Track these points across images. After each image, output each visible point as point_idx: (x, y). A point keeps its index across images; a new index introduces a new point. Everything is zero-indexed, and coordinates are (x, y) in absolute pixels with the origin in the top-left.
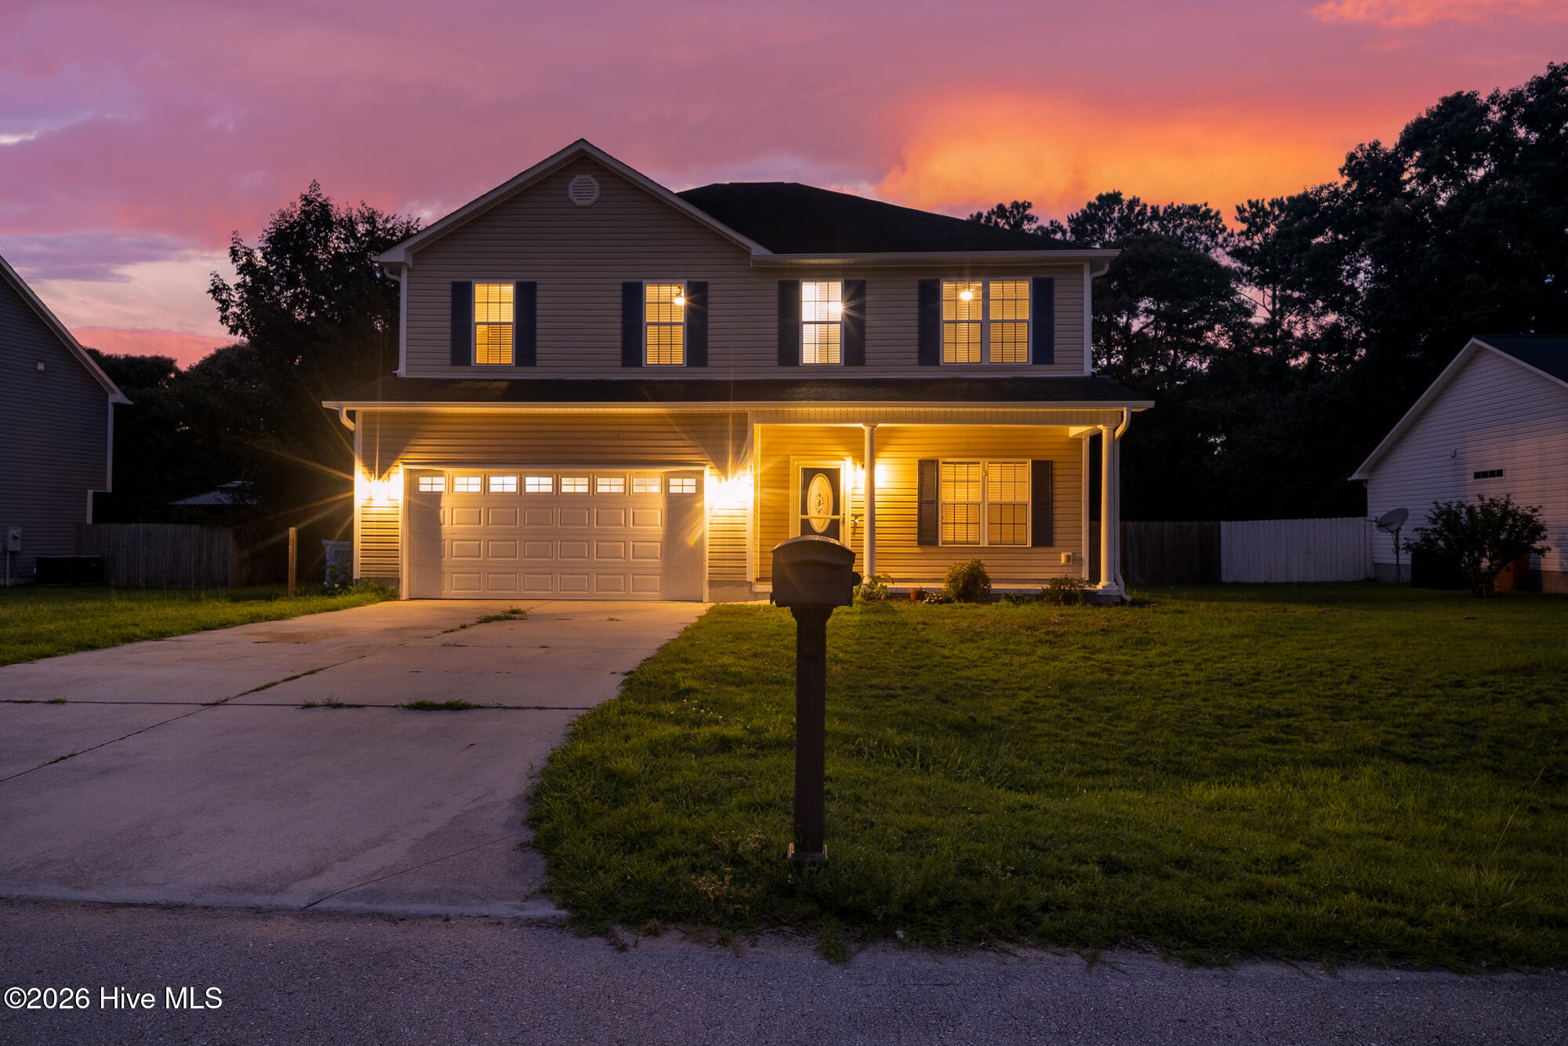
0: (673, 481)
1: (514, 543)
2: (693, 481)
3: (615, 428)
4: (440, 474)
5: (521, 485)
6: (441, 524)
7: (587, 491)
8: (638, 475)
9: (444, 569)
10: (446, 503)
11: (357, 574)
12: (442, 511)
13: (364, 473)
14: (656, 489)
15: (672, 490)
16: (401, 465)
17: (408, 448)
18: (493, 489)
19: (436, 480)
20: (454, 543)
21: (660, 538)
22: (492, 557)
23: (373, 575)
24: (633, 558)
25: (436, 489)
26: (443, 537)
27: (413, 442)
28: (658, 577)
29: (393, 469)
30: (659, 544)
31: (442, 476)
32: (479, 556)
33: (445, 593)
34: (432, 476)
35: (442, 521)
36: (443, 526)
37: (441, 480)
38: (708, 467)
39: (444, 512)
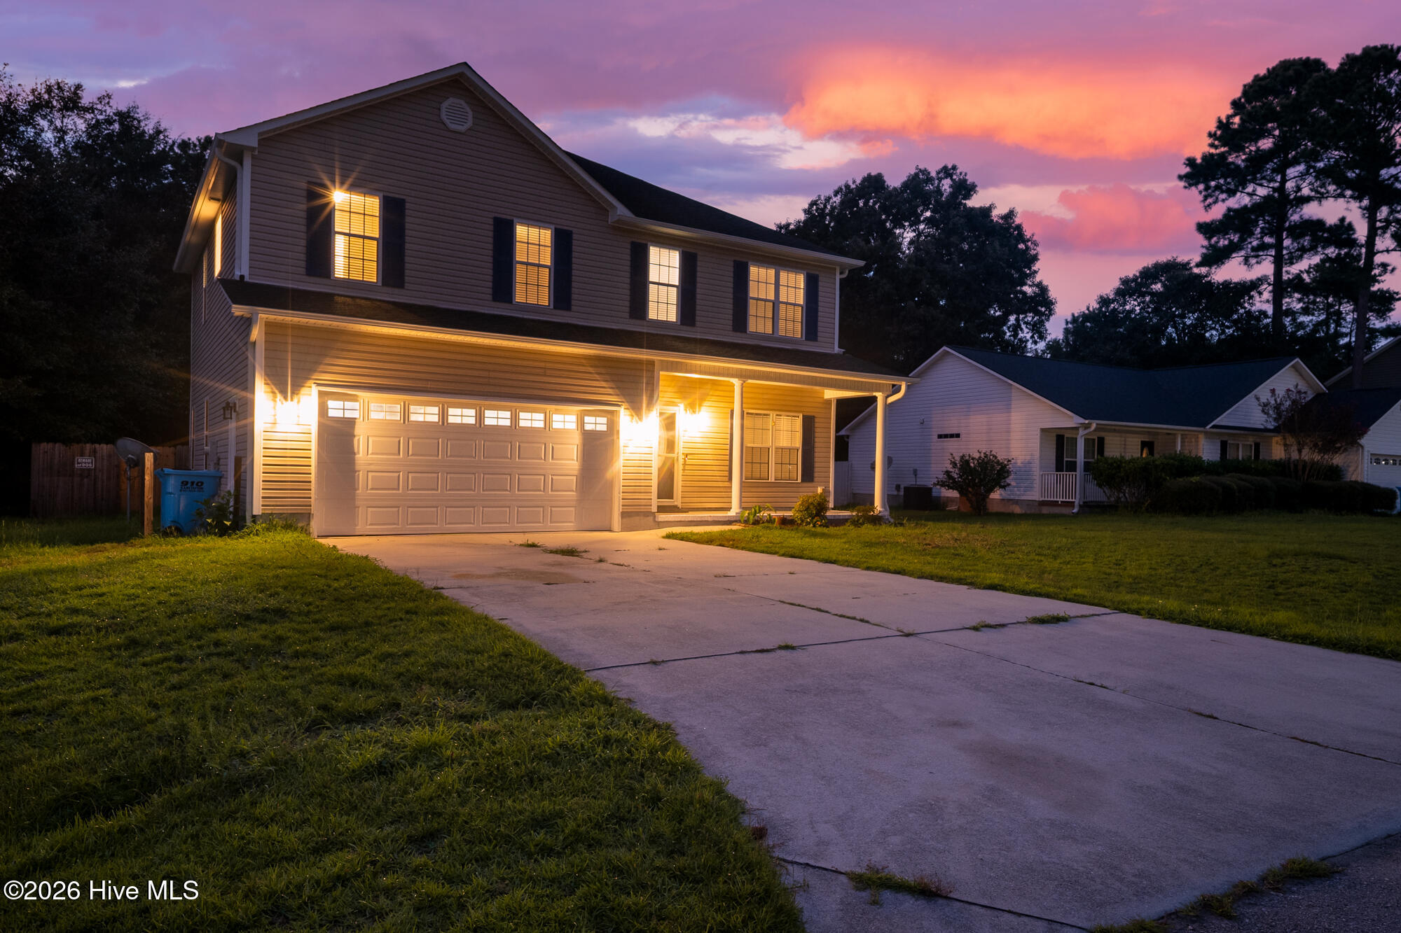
0: (587, 419)
1: (435, 475)
2: (604, 420)
3: (542, 365)
4: (354, 398)
5: (443, 415)
6: (354, 454)
7: (509, 424)
8: (557, 412)
9: (358, 503)
10: (361, 432)
11: (257, 509)
12: (356, 440)
13: (265, 392)
14: (573, 426)
15: (588, 427)
16: (314, 386)
17: (322, 368)
18: (413, 418)
19: (348, 404)
20: (370, 474)
21: (576, 473)
22: (412, 489)
23: (277, 510)
24: (552, 490)
25: (348, 414)
26: (357, 468)
27: (328, 360)
28: (573, 509)
29: (304, 391)
30: (575, 478)
31: (356, 401)
32: (398, 489)
33: (360, 528)
34: (344, 400)
35: (356, 450)
36: (357, 456)
37: (356, 405)
38: (623, 407)
39: (359, 440)
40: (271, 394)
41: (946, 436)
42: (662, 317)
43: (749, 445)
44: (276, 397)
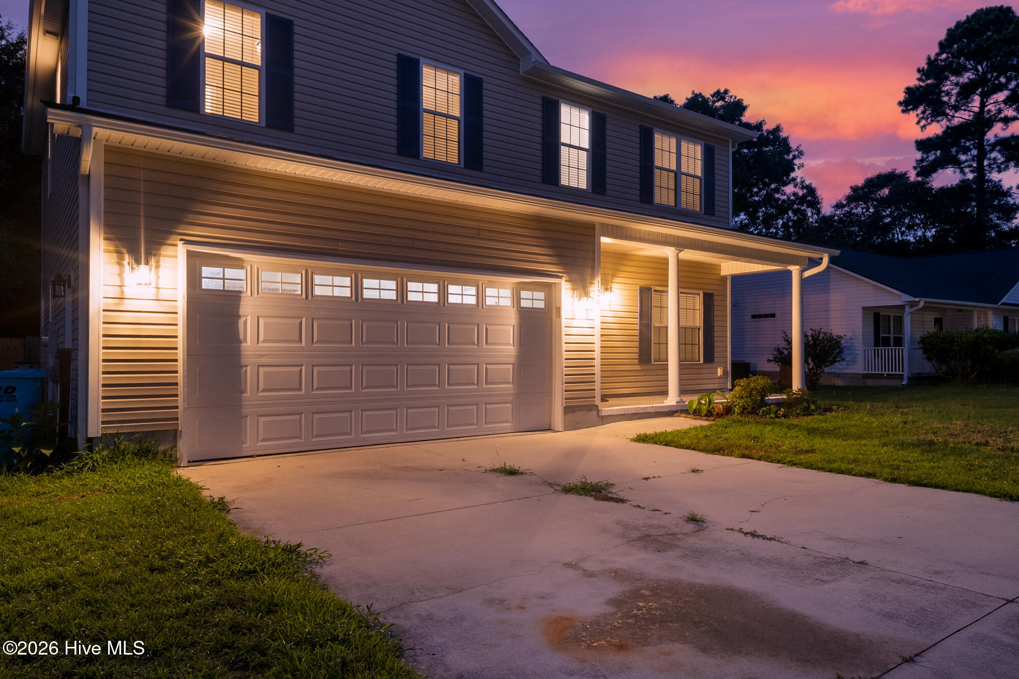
0: (524, 294)
1: (348, 368)
2: (540, 295)
3: (475, 224)
4: (238, 264)
5: (357, 288)
6: (240, 342)
7: (436, 300)
8: (491, 285)
9: (245, 411)
10: (248, 309)
11: (95, 426)
12: (242, 321)
13: (106, 251)
14: (506, 302)
15: (524, 304)
16: (180, 244)
17: (191, 218)
18: (318, 291)
19: (230, 273)
20: (262, 370)
21: (512, 360)
22: (318, 389)
23: (127, 428)
24: (486, 383)
25: (230, 286)
26: (244, 361)
27: (200, 208)
28: (509, 405)
29: (166, 251)
30: (511, 367)
31: (242, 267)
32: (300, 389)
33: (248, 446)
34: (224, 266)
35: (242, 337)
36: (243, 345)
37: (239, 273)
38: (564, 279)
39: (245, 322)
40: (115, 255)
41: (760, 316)
42: (574, 184)
43: (657, 325)
44: (123, 259)
